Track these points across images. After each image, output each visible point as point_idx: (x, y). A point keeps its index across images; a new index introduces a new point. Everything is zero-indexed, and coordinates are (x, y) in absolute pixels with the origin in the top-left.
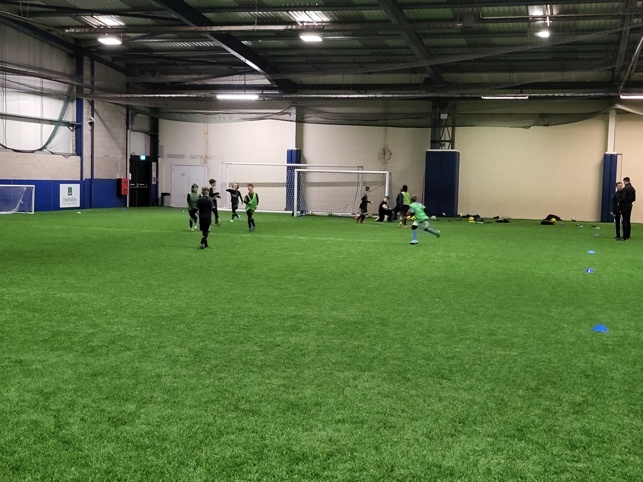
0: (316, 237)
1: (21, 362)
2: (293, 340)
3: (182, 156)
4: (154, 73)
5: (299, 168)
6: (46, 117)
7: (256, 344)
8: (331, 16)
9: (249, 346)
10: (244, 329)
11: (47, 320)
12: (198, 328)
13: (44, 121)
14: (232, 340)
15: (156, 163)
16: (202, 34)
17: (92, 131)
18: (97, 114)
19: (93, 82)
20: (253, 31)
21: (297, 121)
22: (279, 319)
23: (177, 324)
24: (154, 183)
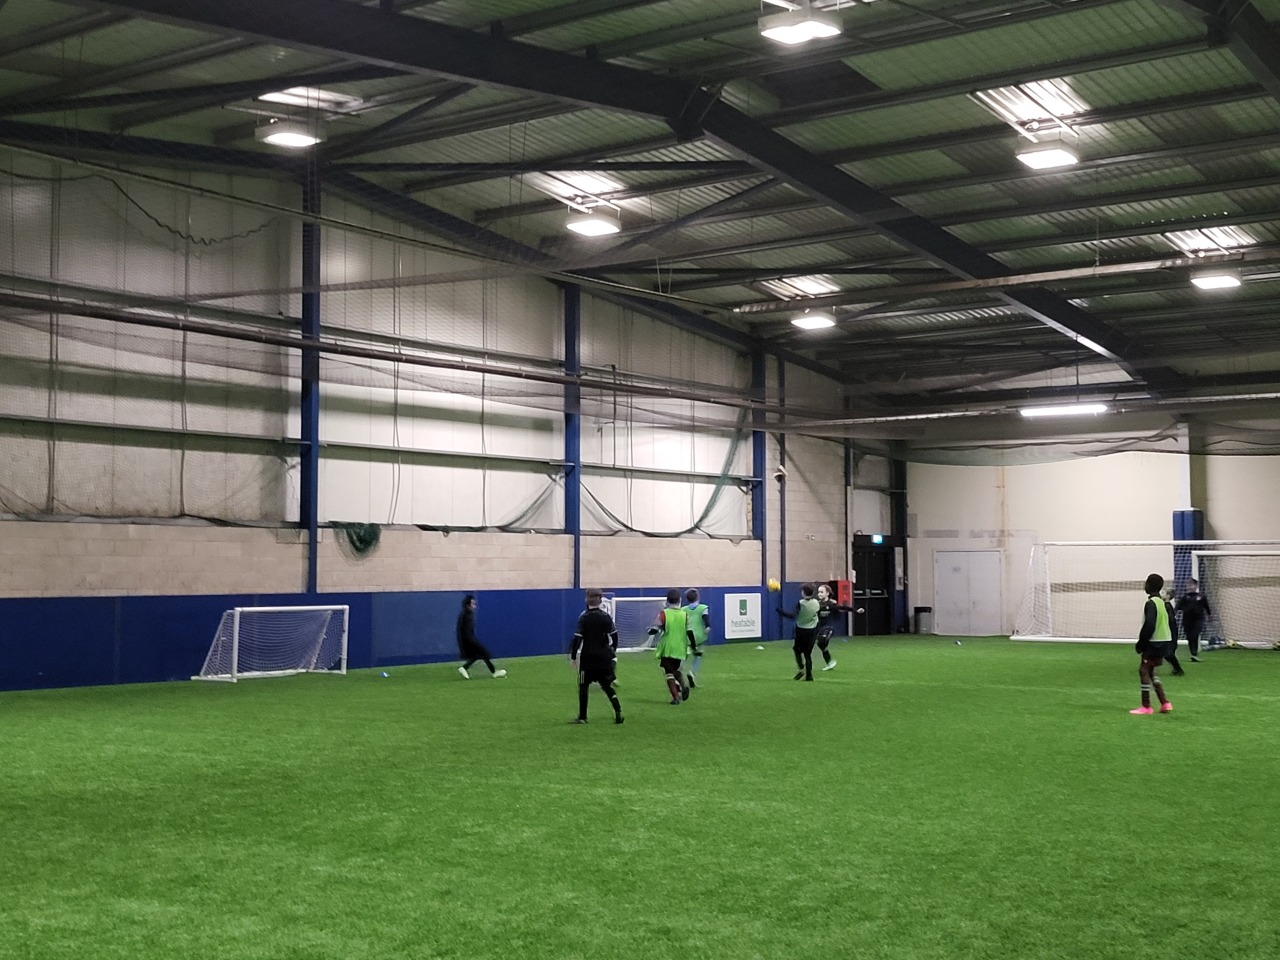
0: (1249, 693)
1: (667, 932)
2: (1216, 916)
3: (953, 534)
4: (894, 376)
5: (1201, 548)
6: (701, 469)
7: (1133, 919)
8: (1257, 233)
9: (1117, 924)
10: (1104, 887)
11: (711, 853)
12: (1005, 880)
13: (696, 478)
14: (1079, 910)
15: (901, 549)
16: (988, 294)
17: (782, 492)
18: (791, 459)
19: (782, 400)
20: (1093, 277)
21: (1191, 452)
22: (1181, 868)
23: (961, 869)
24: (899, 587)
